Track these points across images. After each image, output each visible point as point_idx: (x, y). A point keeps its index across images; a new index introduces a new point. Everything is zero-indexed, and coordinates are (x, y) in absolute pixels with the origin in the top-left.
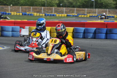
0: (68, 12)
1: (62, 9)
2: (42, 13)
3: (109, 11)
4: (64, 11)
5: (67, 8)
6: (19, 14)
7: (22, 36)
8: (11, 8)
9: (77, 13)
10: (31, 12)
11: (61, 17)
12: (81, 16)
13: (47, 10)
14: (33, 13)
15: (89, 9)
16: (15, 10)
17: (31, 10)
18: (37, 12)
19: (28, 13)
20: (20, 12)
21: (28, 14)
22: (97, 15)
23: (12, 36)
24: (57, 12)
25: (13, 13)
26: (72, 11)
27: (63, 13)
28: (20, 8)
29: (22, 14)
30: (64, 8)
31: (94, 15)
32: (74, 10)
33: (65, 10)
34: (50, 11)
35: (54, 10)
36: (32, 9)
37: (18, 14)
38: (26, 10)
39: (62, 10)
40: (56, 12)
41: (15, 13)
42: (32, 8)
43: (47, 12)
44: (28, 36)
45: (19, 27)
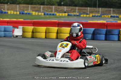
0: (69, 11)
1: (63, 8)
2: (41, 12)
3: (113, 11)
5: (68, 7)
6: (17, 13)
7: (15, 36)
8: (8, 6)
9: (79, 12)
10: (30, 10)
11: (62, 17)
12: (83, 16)
13: (46, 9)
14: (31, 12)
15: (92, 8)
16: (12, 8)
17: (30, 8)
18: (36, 11)
19: (26, 12)
20: (18, 10)
21: (26, 13)
22: (101, 15)
23: (4, 37)
24: (58, 11)
25: (9, 12)
26: (73, 10)
28: (18, 6)
29: (20, 13)
30: (65, 7)
31: (97, 15)
32: (76, 9)
33: (66, 9)
34: (50, 10)
35: (54, 9)
37: (15, 13)
39: (63, 9)
40: (56, 11)
41: (12, 12)
42: (31, 6)
43: (47, 11)
44: (21, 37)
45: (12, 26)
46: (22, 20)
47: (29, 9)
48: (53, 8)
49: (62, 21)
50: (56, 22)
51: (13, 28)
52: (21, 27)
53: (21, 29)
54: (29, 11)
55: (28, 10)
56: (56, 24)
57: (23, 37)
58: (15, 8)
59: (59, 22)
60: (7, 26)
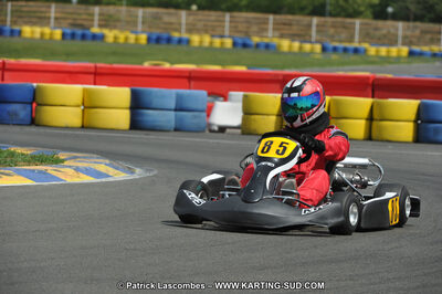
0: (414, 40)
1: (393, 26)
2: (310, 42)
4: (400, 33)
5: (411, 24)
6: (222, 43)
7: (216, 128)
8: (192, 17)
10: (270, 33)
11: (387, 60)
13: (332, 31)
14: (276, 41)
16: (205, 25)
17: (270, 26)
18: (293, 37)
19: (256, 40)
20: (227, 33)
21: (257, 46)
23: (176, 130)
24: (372, 38)
25: (196, 39)
26: (429, 36)
27: (393, 42)
28: (227, 19)
29: (235, 44)
30: (401, 25)
32: (440, 33)
33: (404, 29)
34: (343, 36)
35: (360, 30)
36: (275, 24)
37: (217, 42)
38: (248, 27)
39: (392, 31)
40: (367, 36)
41: (207, 39)
42: (275, 19)
43: (332, 38)
44: (239, 131)
45: (205, 93)
46: (243, 69)
47: (266, 30)
48: (357, 27)
49: (390, 76)
50: (368, 78)
51: (210, 98)
52: (237, 96)
53: (236, 101)
54: (267, 37)
55: (265, 34)
56: (367, 84)
57: (243, 134)
58: (216, 24)
59: (376, 79)
60: (188, 91)
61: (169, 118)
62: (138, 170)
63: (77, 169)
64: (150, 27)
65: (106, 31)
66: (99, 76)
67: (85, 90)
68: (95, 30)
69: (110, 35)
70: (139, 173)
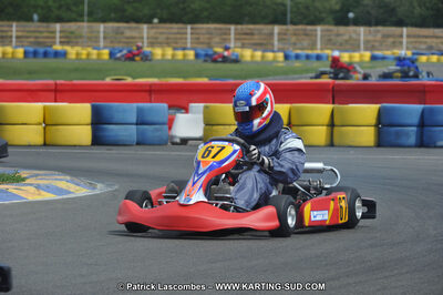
0: (377, 44)
1: (355, 32)
2: (273, 51)
4: (362, 38)
5: (373, 29)
7: (178, 141)
8: (154, 31)
9: (410, 46)
10: (232, 43)
12: (428, 60)
13: (293, 39)
14: (238, 51)
16: (167, 38)
17: (232, 36)
18: (255, 46)
20: (189, 45)
23: (138, 144)
24: (334, 44)
25: (158, 52)
26: (391, 40)
27: (356, 48)
28: (189, 31)
29: (197, 56)
30: (362, 29)
32: (401, 36)
33: (365, 35)
35: (322, 36)
36: (235, 34)
37: (180, 54)
38: (209, 39)
39: (354, 36)
40: (329, 43)
41: (169, 52)
42: (236, 29)
43: (294, 45)
45: (165, 105)
46: (204, 80)
47: (229, 40)
48: (319, 33)
51: (171, 111)
52: (197, 108)
53: (197, 113)
56: (328, 90)
58: (179, 36)
59: (336, 86)
60: (149, 104)
61: (131, 132)
62: (99, 186)
63: (38, 187)
64: (112, 42)
65: (68, 48)
66: (59, 93)
67: (45, 108)
68: (58, 47)
69: (72, 51)
70: (100, 188)
